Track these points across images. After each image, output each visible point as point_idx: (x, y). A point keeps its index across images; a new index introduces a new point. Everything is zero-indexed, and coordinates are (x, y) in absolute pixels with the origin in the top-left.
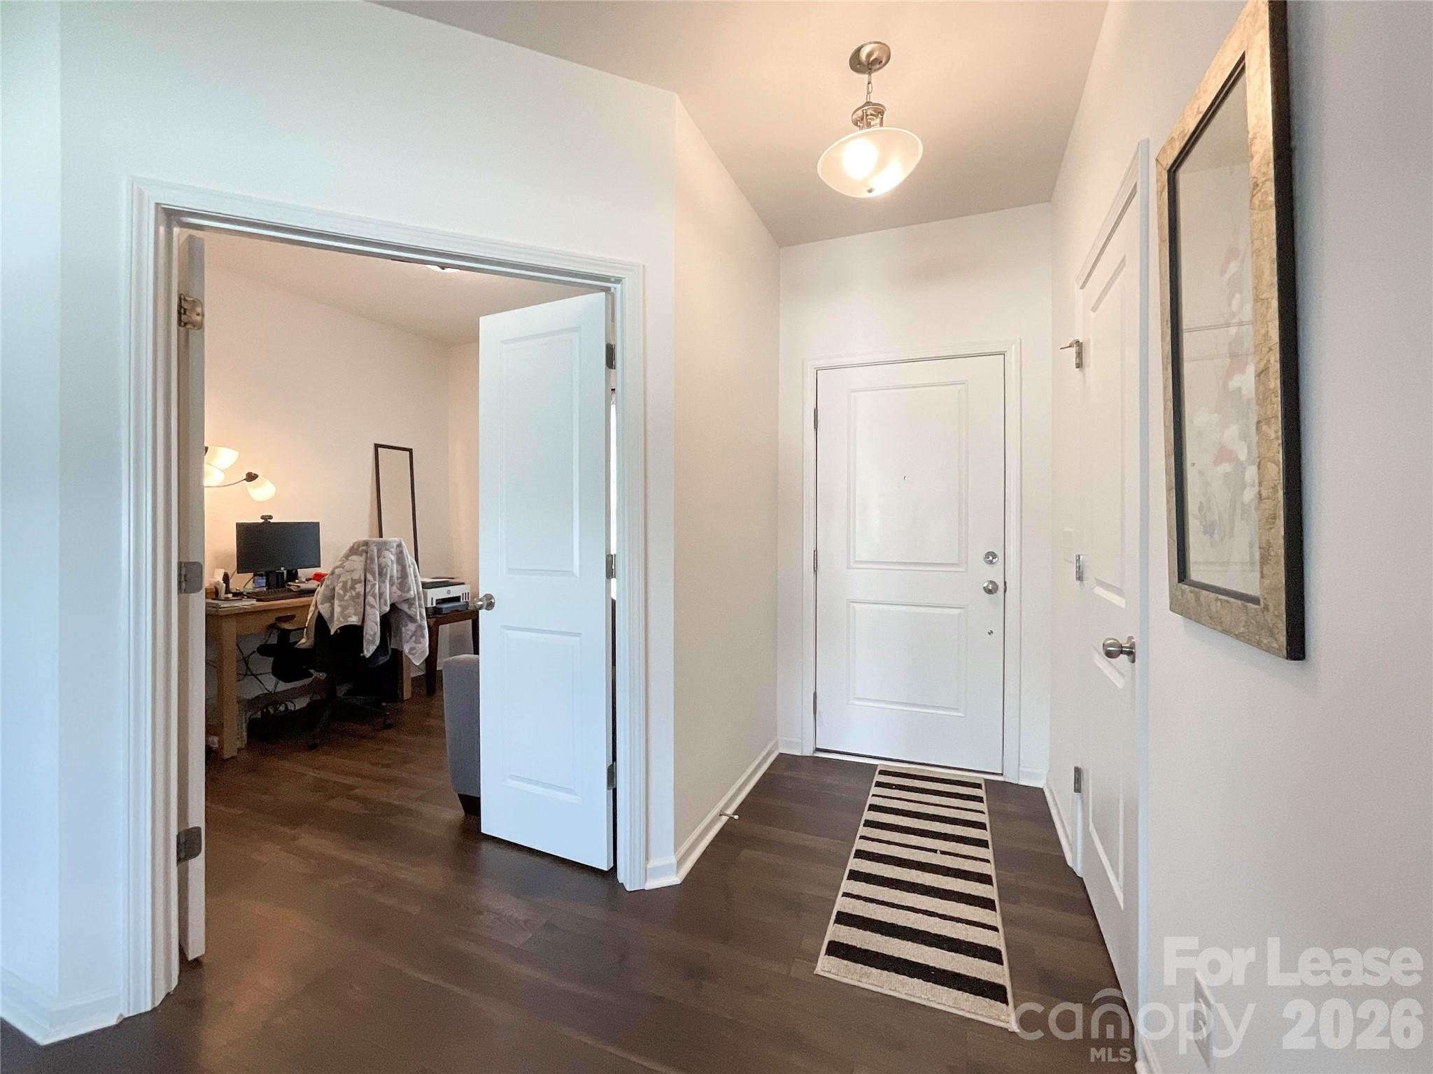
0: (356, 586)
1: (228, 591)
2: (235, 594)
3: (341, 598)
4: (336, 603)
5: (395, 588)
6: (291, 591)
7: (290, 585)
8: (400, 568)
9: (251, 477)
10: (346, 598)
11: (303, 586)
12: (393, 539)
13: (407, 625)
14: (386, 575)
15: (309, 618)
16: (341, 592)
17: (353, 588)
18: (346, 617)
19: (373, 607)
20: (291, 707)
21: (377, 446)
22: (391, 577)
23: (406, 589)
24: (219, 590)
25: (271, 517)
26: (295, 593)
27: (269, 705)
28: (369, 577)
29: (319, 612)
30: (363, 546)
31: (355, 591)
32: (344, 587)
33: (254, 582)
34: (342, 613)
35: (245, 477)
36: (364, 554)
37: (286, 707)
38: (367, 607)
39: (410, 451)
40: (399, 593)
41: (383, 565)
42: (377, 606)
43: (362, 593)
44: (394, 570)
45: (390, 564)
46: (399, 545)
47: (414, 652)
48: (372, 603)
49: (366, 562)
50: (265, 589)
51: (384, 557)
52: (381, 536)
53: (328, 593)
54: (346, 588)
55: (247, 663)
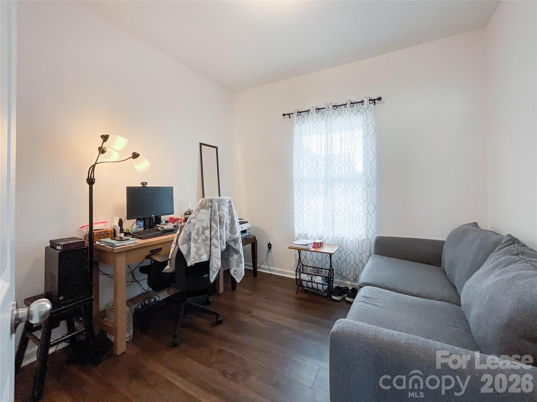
0: (205, 232)
1: (121, 231)
2: (126, 234)
3: (196, 241)
4: (192, 245)
5: (228, 231)
6: (159, 230)
7: (158, 227)
8: (230, 217)
9: (135, 156)
10: (199, 241)
11: (166, 227)
12: (226, 197)
13: (233, 256)
14: (223, 223)
15: (171, 252)
16: (196, 237)
17: (203, 233)
18: (200, 256)
19: (216, 247)
20: (158, 299)
21: (201, 144)
22: (226, 224)
23: (234, 232)
24: (116, 231)
25: (146, 183)
26: (161, 232)
27: (145, 300)
28: (213, 224)
29: (179, 248)
30: (209, 202)
31: (204, 235)
32: (197, 234)
33: (136, 224)
34: (197, 253)
35: (131, 156)
36: (210, 209)
37: (155, 299)
38: (213, 247)
39: (216, 148)
40: (230, 235)
41: (221, 216)
42: (219, 247)
43: (209, 237)
44: (227, 220)
45: (225, 215)
46: (230, 202)
47: (236, 273)
48: (215, 243)
49: (211, 214)
50: (143, 229)
51: (222, 210)
52: (220, 196)
53: (186, 237)
54: (199, 233)
55: (133, 275)
